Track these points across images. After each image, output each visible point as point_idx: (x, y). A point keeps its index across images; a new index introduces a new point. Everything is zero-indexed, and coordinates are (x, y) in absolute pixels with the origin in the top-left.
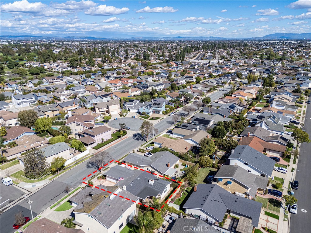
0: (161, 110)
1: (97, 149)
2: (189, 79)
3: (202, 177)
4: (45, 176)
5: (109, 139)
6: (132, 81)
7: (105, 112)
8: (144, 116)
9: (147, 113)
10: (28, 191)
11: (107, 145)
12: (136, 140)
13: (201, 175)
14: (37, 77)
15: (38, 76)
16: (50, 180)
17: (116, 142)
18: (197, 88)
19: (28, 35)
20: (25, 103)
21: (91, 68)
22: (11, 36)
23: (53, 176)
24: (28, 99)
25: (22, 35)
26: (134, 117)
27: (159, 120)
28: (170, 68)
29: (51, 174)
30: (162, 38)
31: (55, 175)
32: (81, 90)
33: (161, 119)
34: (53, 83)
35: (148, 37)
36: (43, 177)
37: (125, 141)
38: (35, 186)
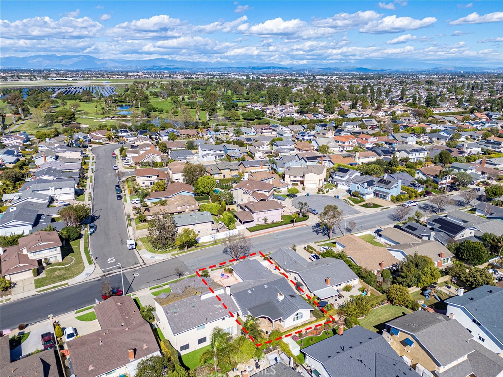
0: (388, 194)
1: (251, 232)
2: (493, 147)
3: (379, 319)
4: (171, 249)
5: (277, 221)
6: (376, 140)
7: (299, 183)
8: (355, 198)
9: (362, 195)
10: (144, 262)
11: (268, 229)
12: (315, 233)
13: (380, 315)
14: (247, 124)
15: (249, 123)
16: (172, 255)
17: (284, 229)
18: (495, 165)
19: (275, 66)
20: (210, 156)
21: (326, 116)
22: (254, 68)
23: (179, 252)
24: (215, 151)
25: (269, 65)
26: (338, 197)
27: (378, 210)
28: (467, 124)
29: (178, 249)
30: (494, 69)
31: (181, 251)
32: (288, 147)
33: (382, 209)
34: (262, 133)
35: (465, 68)
36: (167, 250)
37: (298, 230)
38: (154, 257)
